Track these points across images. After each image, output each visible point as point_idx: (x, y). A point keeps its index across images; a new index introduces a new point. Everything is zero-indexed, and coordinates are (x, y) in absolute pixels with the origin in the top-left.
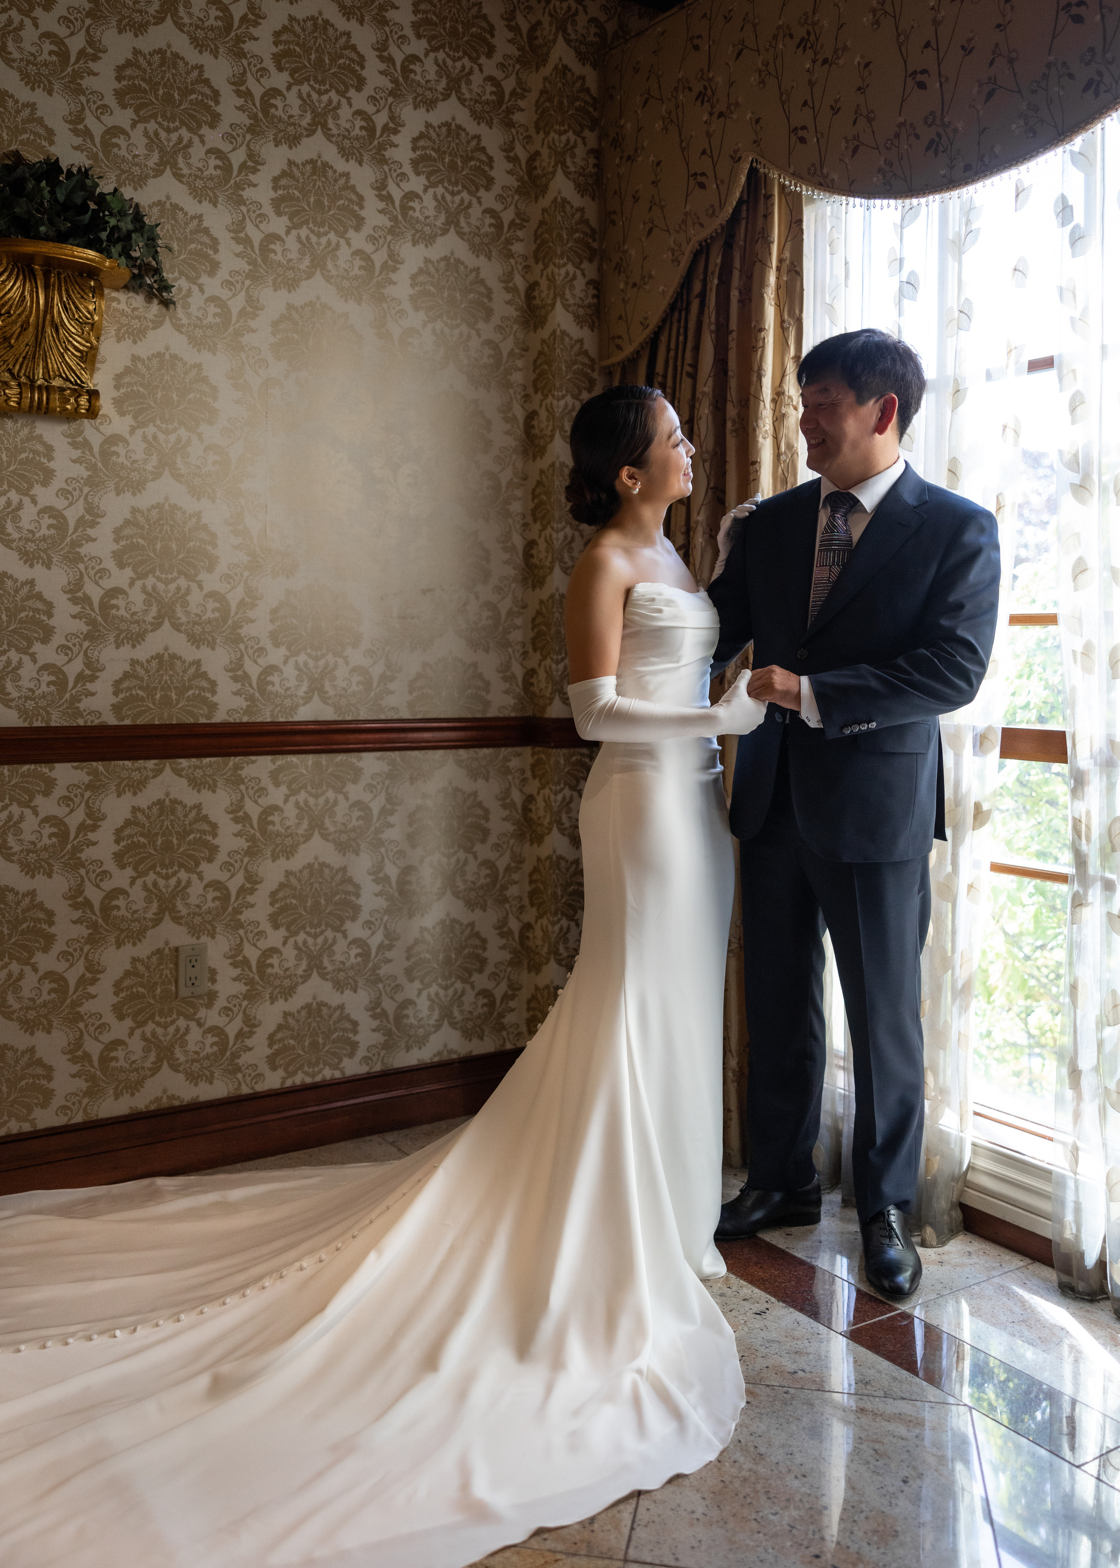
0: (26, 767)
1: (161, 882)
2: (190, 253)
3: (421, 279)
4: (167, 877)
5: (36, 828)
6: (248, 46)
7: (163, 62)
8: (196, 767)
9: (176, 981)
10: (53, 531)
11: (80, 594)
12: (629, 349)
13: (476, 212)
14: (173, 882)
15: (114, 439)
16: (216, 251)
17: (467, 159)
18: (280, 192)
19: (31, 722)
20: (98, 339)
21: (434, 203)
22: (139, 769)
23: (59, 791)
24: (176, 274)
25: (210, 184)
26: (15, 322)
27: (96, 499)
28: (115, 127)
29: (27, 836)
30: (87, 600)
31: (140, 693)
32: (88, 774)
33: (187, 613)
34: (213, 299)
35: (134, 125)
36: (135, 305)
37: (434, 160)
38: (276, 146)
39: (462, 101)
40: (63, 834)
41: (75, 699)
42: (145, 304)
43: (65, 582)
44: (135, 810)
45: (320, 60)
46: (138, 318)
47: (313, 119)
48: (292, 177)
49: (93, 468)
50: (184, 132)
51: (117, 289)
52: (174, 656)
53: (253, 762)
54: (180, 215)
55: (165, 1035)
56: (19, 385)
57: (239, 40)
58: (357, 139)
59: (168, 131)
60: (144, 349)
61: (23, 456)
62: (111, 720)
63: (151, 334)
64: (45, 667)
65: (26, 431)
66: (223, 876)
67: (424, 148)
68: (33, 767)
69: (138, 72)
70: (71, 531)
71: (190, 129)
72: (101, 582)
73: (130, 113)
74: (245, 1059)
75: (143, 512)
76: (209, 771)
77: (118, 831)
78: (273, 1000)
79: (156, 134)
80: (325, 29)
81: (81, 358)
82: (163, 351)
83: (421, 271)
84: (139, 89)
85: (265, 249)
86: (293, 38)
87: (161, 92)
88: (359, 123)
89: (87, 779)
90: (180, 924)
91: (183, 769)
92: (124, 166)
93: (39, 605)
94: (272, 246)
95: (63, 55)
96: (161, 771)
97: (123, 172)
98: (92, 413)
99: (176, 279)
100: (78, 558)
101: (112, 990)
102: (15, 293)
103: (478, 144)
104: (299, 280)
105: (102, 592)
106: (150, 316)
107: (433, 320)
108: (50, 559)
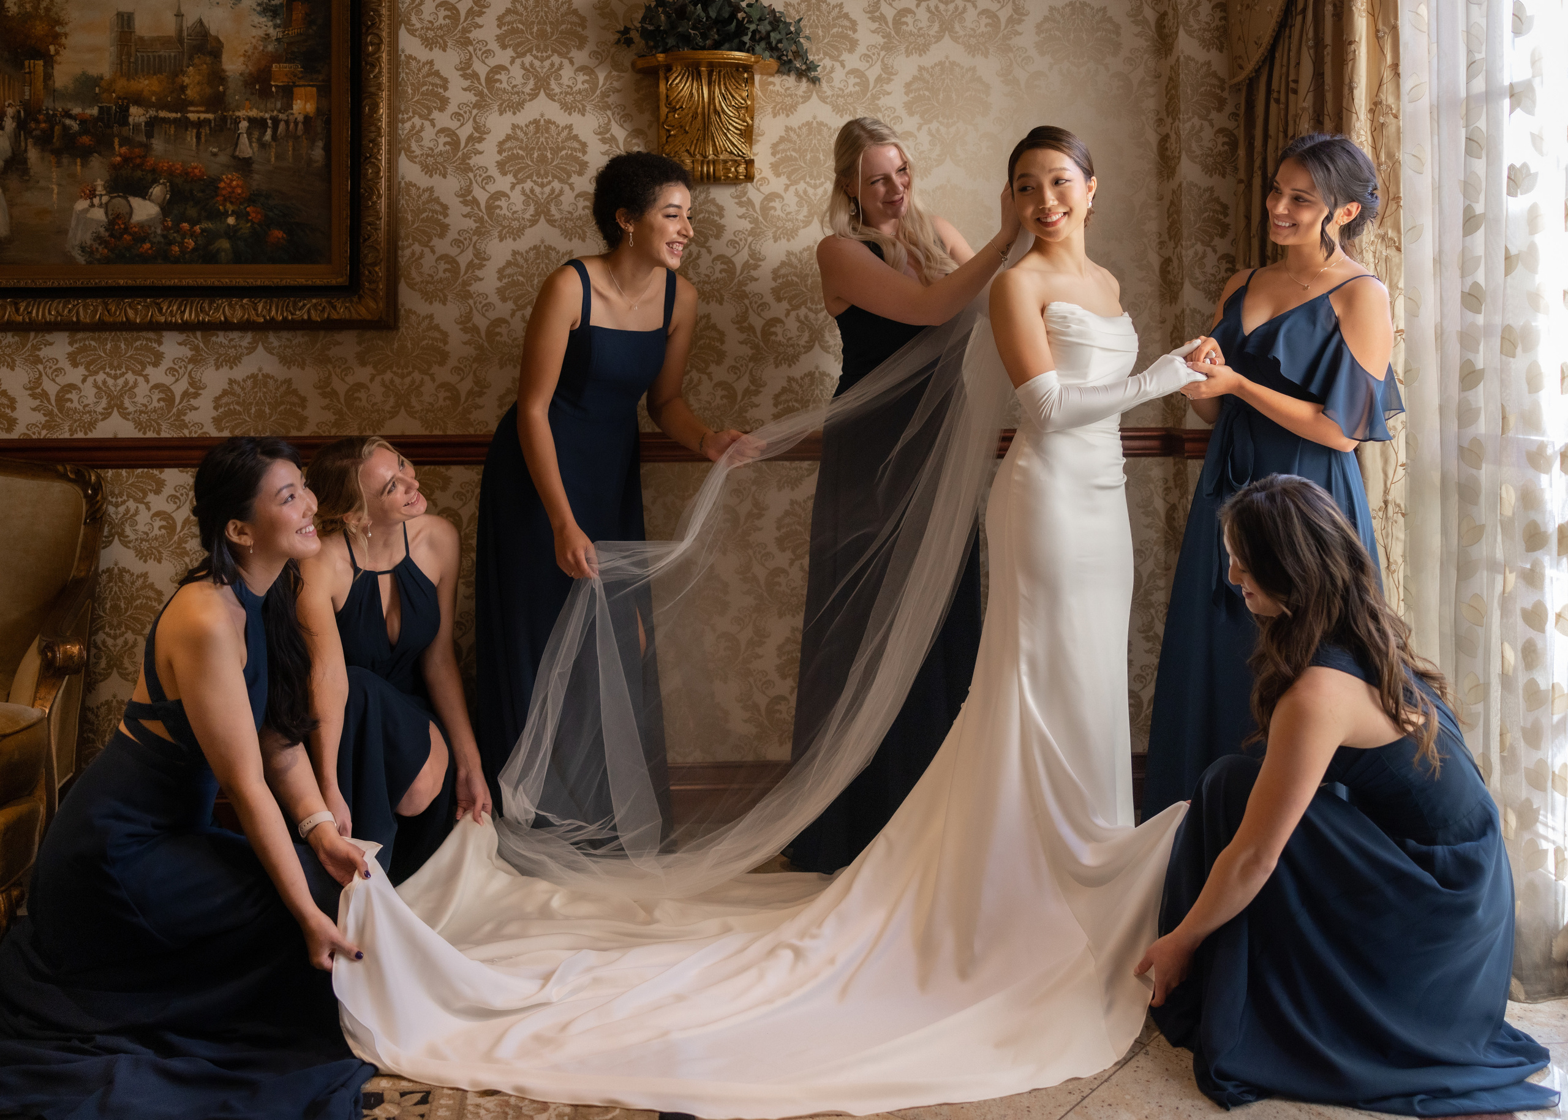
2: (833, 36)
3: (1046, 26)
10: (724, 275)
11: (746, 324)
12: (1249, 67)
15: (772, 197)
16: (855, 31)
20: (752, 118)
22: (796, 469)
24: (821, 55)
26: (687, 114)
27: (758, 246)
30: (751, 329)
31: (795, 405)
34: (853, 72)
36: (787, 85)
41: (743, 410)
42: (796, 84)
43: (734, 314)
46: (790, 95)
49: (755, 221)
51: (772, 75)
52: (824, 374)
56: (693, 162)
60: (795, 120)
61: (702, 217)
63: (800, 108)
64: (719, 384)
65: (703, 196)
70: (738, 273)
72: (762, 314)
75: (796, 255)
77: (780, 521)
81: (741, 135)
82: (811, 120)
83: (1046, 19)
85: (898, 22)
93: (714, 334)
94: (904, 19)
98: (749, 178)
99: (820, 60)
100: (744, 296)
101: (776, 653)
102: (686, 91)
104: (929, 44)
105: (763, 322)
106: (800, 92)
107: (1058, 61)
108: (722, 296)
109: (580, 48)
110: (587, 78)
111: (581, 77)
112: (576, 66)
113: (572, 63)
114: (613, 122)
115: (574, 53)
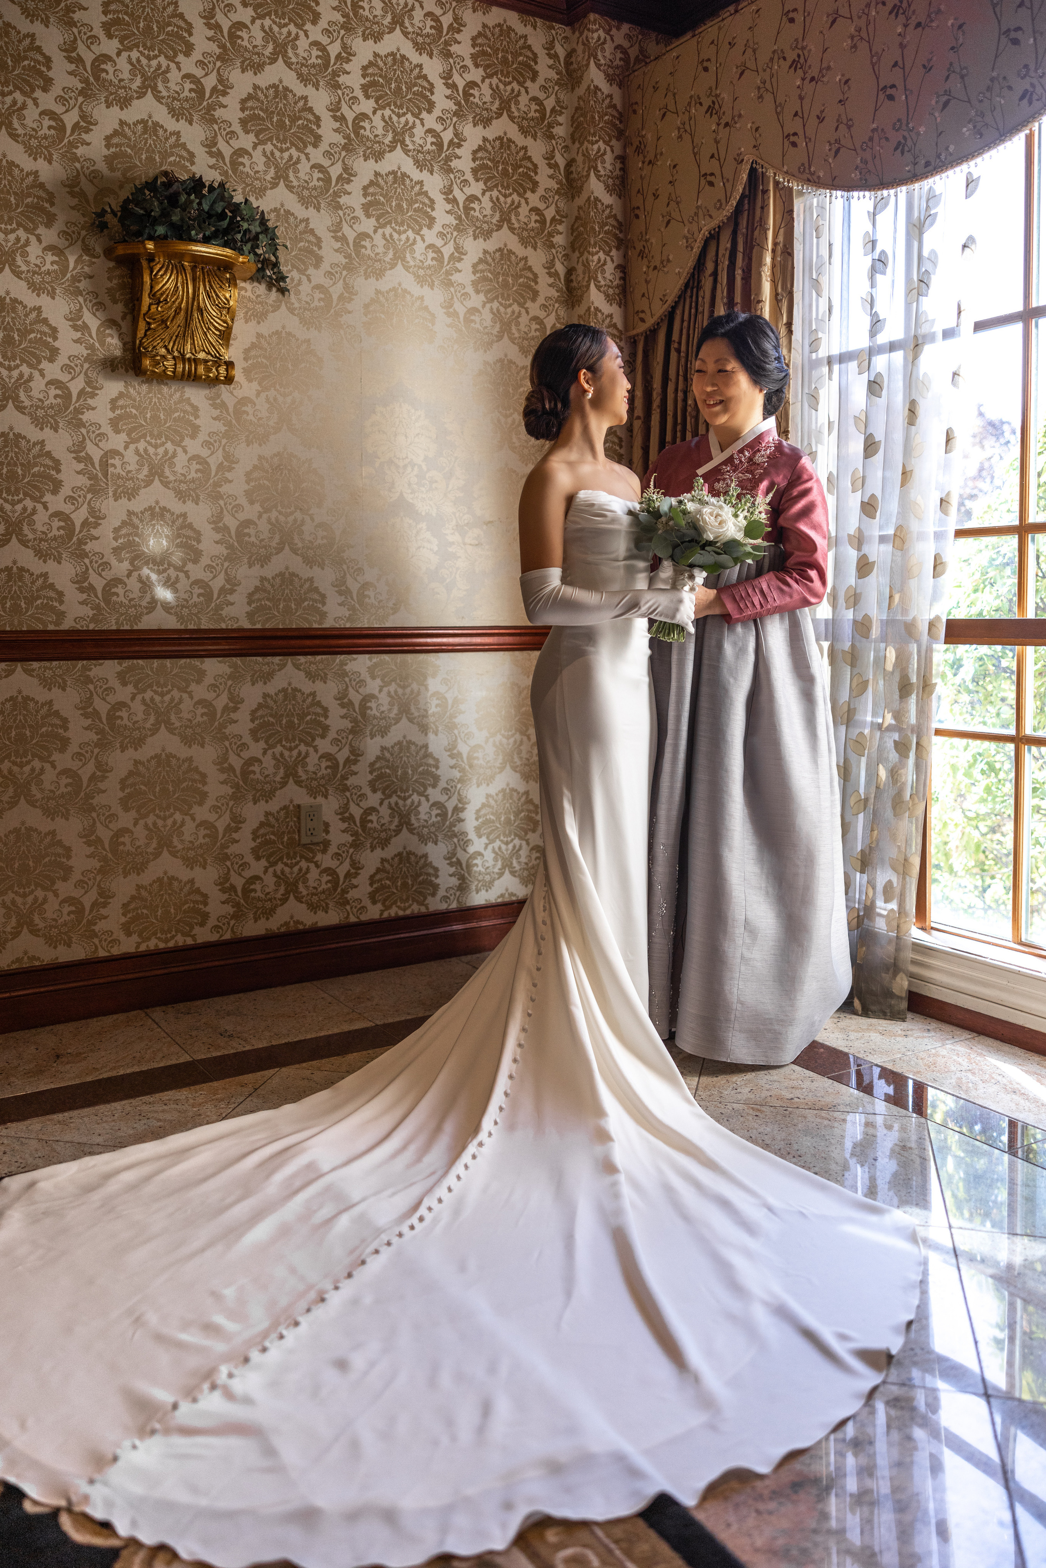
0: (183, 661)
1: (286, 753)
2: (300, 249)
3: (481, 267)
4: (291, 749)
5: (191, 708)
6: (342, 79)
7: (276, 95)
8: (311, 663)
9: (299, 831)
10: (199, 475)
11: (221, 525)
12: (650, 322)
13: (524, 210)
14: (295, 753)
15: (244, 401)
16: (320, 248)
17: (516, 167)
18: (369, 198)
19: (186, 625)
20: (232, 320)
21: (491, 204)
22: (268, 664)
23: (209, 680)
24: (290, 267)
25: (314, 193)
26: (170, 308)
27: (232, 449)
28: (241, 149)
29: (185, 715)
30: (226, 529)
31: (268, 603)
32: (230, 667)
33: (302, 540)
34: (318, 287)
35: (255, 147)
36: (258, 293)
37: (490, 168)
38: (365, 160)
39: (512, 118)
40: (212, 714)
41: (219, 608)
42: (266, 292)
43: (209, 514)
44: (265, 696)
45: (399, 88)
46: (260, 303)
47: (394, 137)
48: (379, 186)
49: (229, 424)
50: (293, 151)
51: (245, 281)
52: (293, 575)
53: (355, 659)
54: (292, 219)
55: (291, 873)
56: (174, 358)
57: (335, 74)
58: (429, 153)
59: (282, 151)
60: (265, 328)
61: (176, 415)
62: (247, 625)
63: (271, 316)
64: (196, 582)
65: (178, 394)
66: (333, 750)
67: (482, 158)
68: (188, 660)
69: (257, 104)
70: (213, 473)
71: (298, 149)
72: (236, 515)
73: (252, 137)
74: (352, 894)
75: (267, 459)
76: (321, 666)
77: (253, 712)
78: (373, 848)
79: (272, 153)
80: (402, 63)
81: (220, 336)
82: (280, 330)
83: (481, 261)
84: (258, 117)
85: (358, 245)
86: (377, 71)
87: (275, 119)
88: (430, 139)
89: (228, 671)
90: (301, 786)
91: (301, 664)
92: (249, 181)
93: (191, 533)
94: (363, 243)
95: (200, 91)
96: (284, 665)
97: (248, 185)
98: (229, 380)
99: (289, 271)
100: (219, 496)
101: (251, 836)
102: (170, 285)
103: (525, 154)
104: (385, 270)
105: (237, 523)
106: (270, 302)
107: (491, 301)
108: (198, 496)
109: (48, 225)
110: (56, 259)
111: (50, 258)
112: (44, 244)
113: (39, 241)
114: (85, 309)
115: (41, 230)
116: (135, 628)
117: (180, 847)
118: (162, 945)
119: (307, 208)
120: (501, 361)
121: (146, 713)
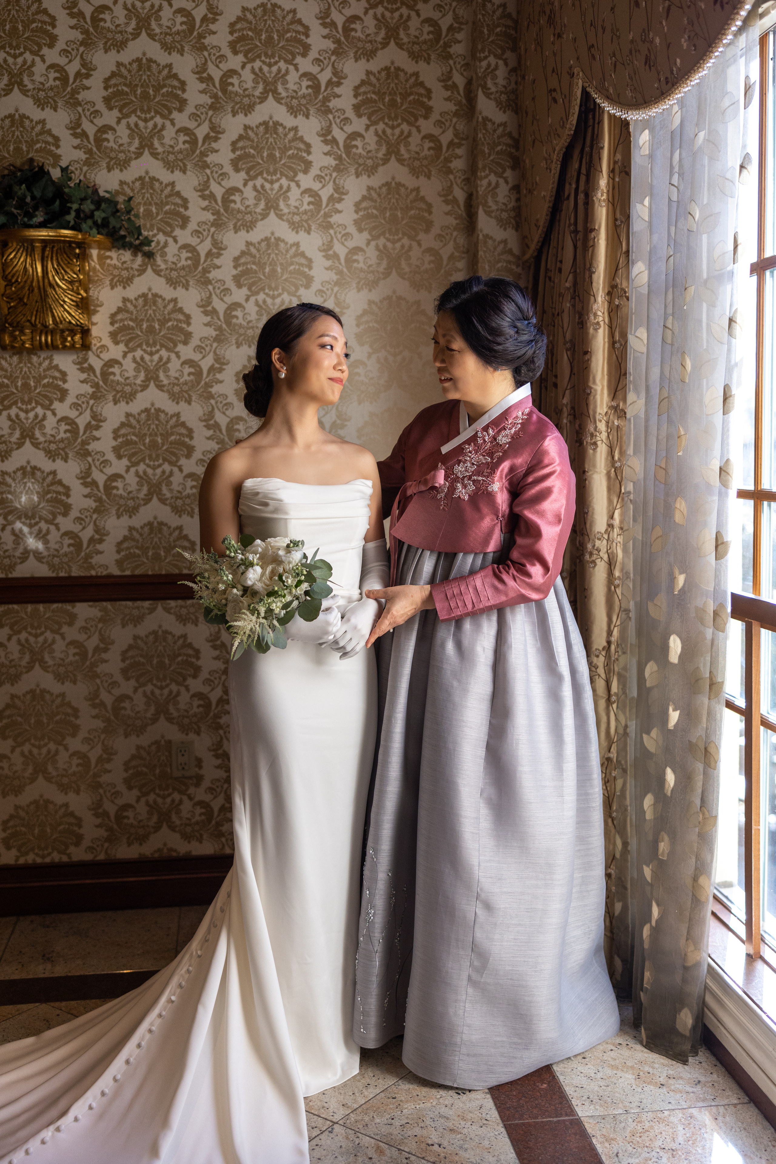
0: (55, 606)
1: (157, 692)
2: (166, 213)
3: (364, 205)
4: (161, 688)
5: (64, 648)
6: (208, 40)
7: (140, 68)
8: (181, 607)
9: (171, 765)
10: (68, 435)
11: (89, 480)
13: (415, 139)
14: (166, 691)
15: (111, 363)
16: (186, 208)
17: (405, 96)
18: (238, 153)
19: (58, 573)
21: (376, 139)
22: (138, 608)
23: (80, 623)
24: (155, 231)
25: (180, 156)
27: (99, 409)
28: (105, 126)
29: (58, 654)
30: (94, 483)
31: (137, 551)
32: (100, 610)
33: (171, 491)
34: (186, 246)
36: (124, 259)
37: (375, 101)
38: (234, 116)
39: (400, 46)
40: (83, 654)
41: (88, 556)
42: (132, 258)
43: (78, 471)
44: (136, 637)
45: (270, 38)
46: (127, 268)
47: (265, 88)
48: (249, 139)
49: (96, 385)
50: (158, 119)
51: (106, 250)
52: (162, 524)
54: (157, 185)
55: (164, 804)
56: (32, 332)
57: (201, 37)
58: (304, 97)
59: (146, 120)
60: (132, 292)
61: (46, 381)
62: (116, 572)
63: (137, 280)
64: (66, 534)
65: (47, 363)
66: (205, 690)
67: (365, 93)
68: (60, 605)
69: (120, 80)
70: (81, 433)
71: (163, 117)
72: (104, 470)
73: (116, 113)
75: (134, 416)
76: (192, 610)
77: (124, 653)
79: (136, 125)
80: (274, 11)
81: (77, 307)
82: (147, 292)
83: (364, 198)
84: (121, 93)
85: (226, 201)
86: (246, 25)
87: (139, 92)
88: (305, 83)
89: (99, 614)
90: (172, 723)
91: (171, 608)
92: (113, 155)
93: (60, 489)
94: (232, 198)
95: (64, 78)
96: (155, 609)
98: (87, 346)
99: (155, 235)
100: (88, 453)
101: (123, 767)
103: (416, 80)
104: (256, 221)
105: (105, 477)
106: (136, 266)
107: (375, 238)
108: (67, 454)
116: (10, 576)
117: (54, 773)
118: (39, 860)
119: (172, 172)
120: (389, 298)
121: (22, 652)
